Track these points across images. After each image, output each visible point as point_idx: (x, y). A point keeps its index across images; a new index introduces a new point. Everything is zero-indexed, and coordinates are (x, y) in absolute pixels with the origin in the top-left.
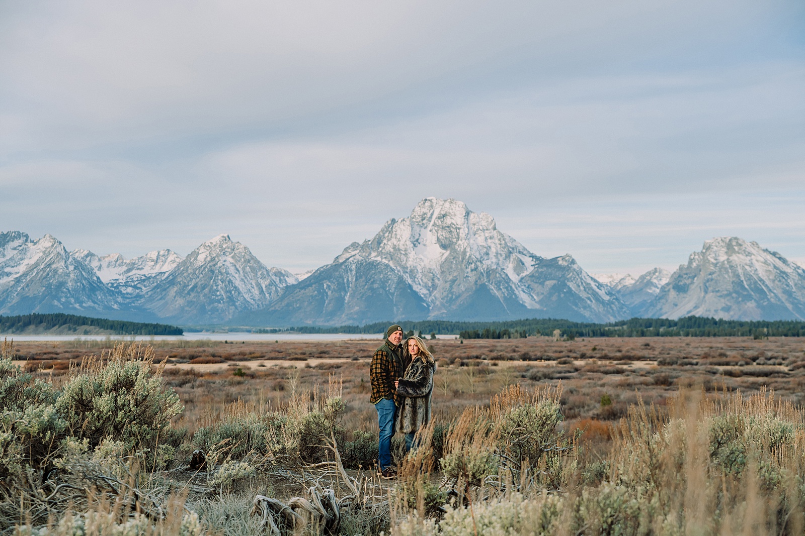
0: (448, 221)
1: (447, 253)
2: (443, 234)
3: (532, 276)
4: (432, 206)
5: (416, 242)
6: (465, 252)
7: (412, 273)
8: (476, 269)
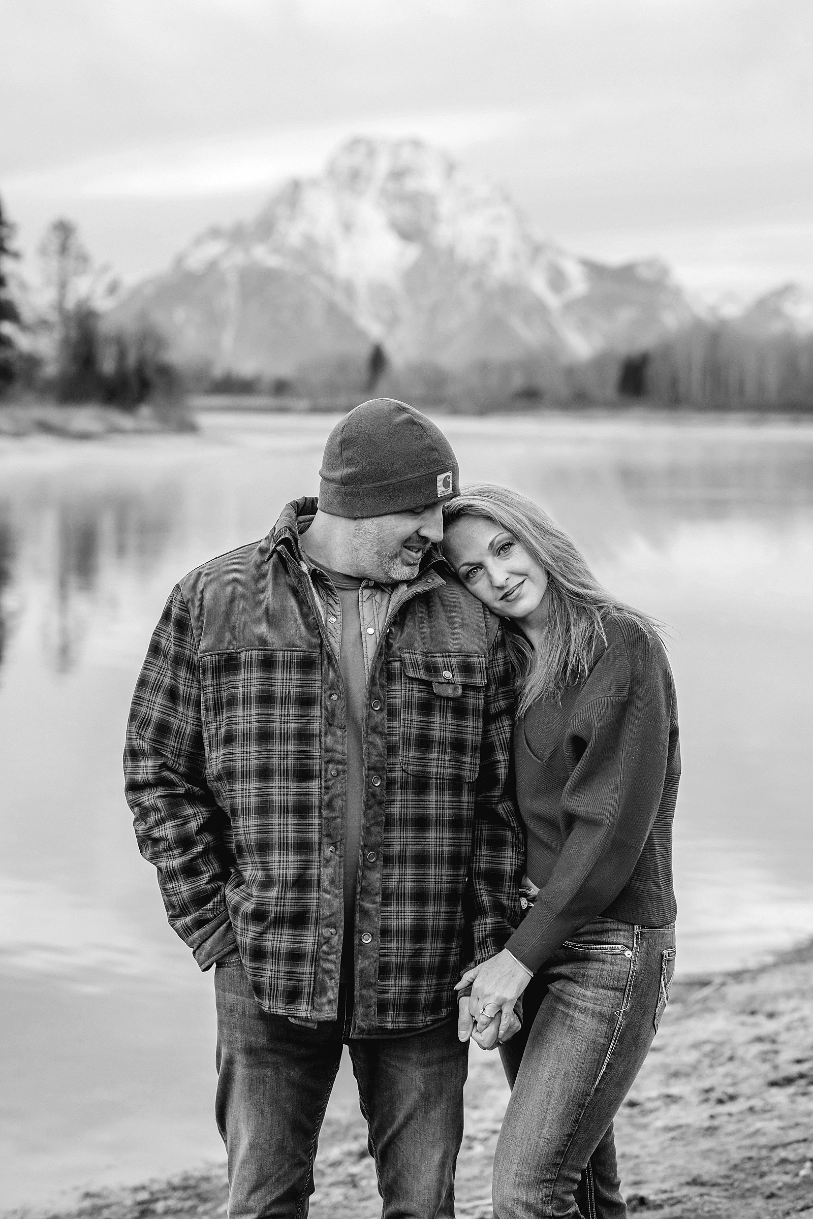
0: (411, 184)
1: (412, 252)
2: (401, 211)
3: (586, 301)
4: (371, 153)
5: (348, 227)
6: (451, 252)
7: (349, 290)
8: (478, 285)
